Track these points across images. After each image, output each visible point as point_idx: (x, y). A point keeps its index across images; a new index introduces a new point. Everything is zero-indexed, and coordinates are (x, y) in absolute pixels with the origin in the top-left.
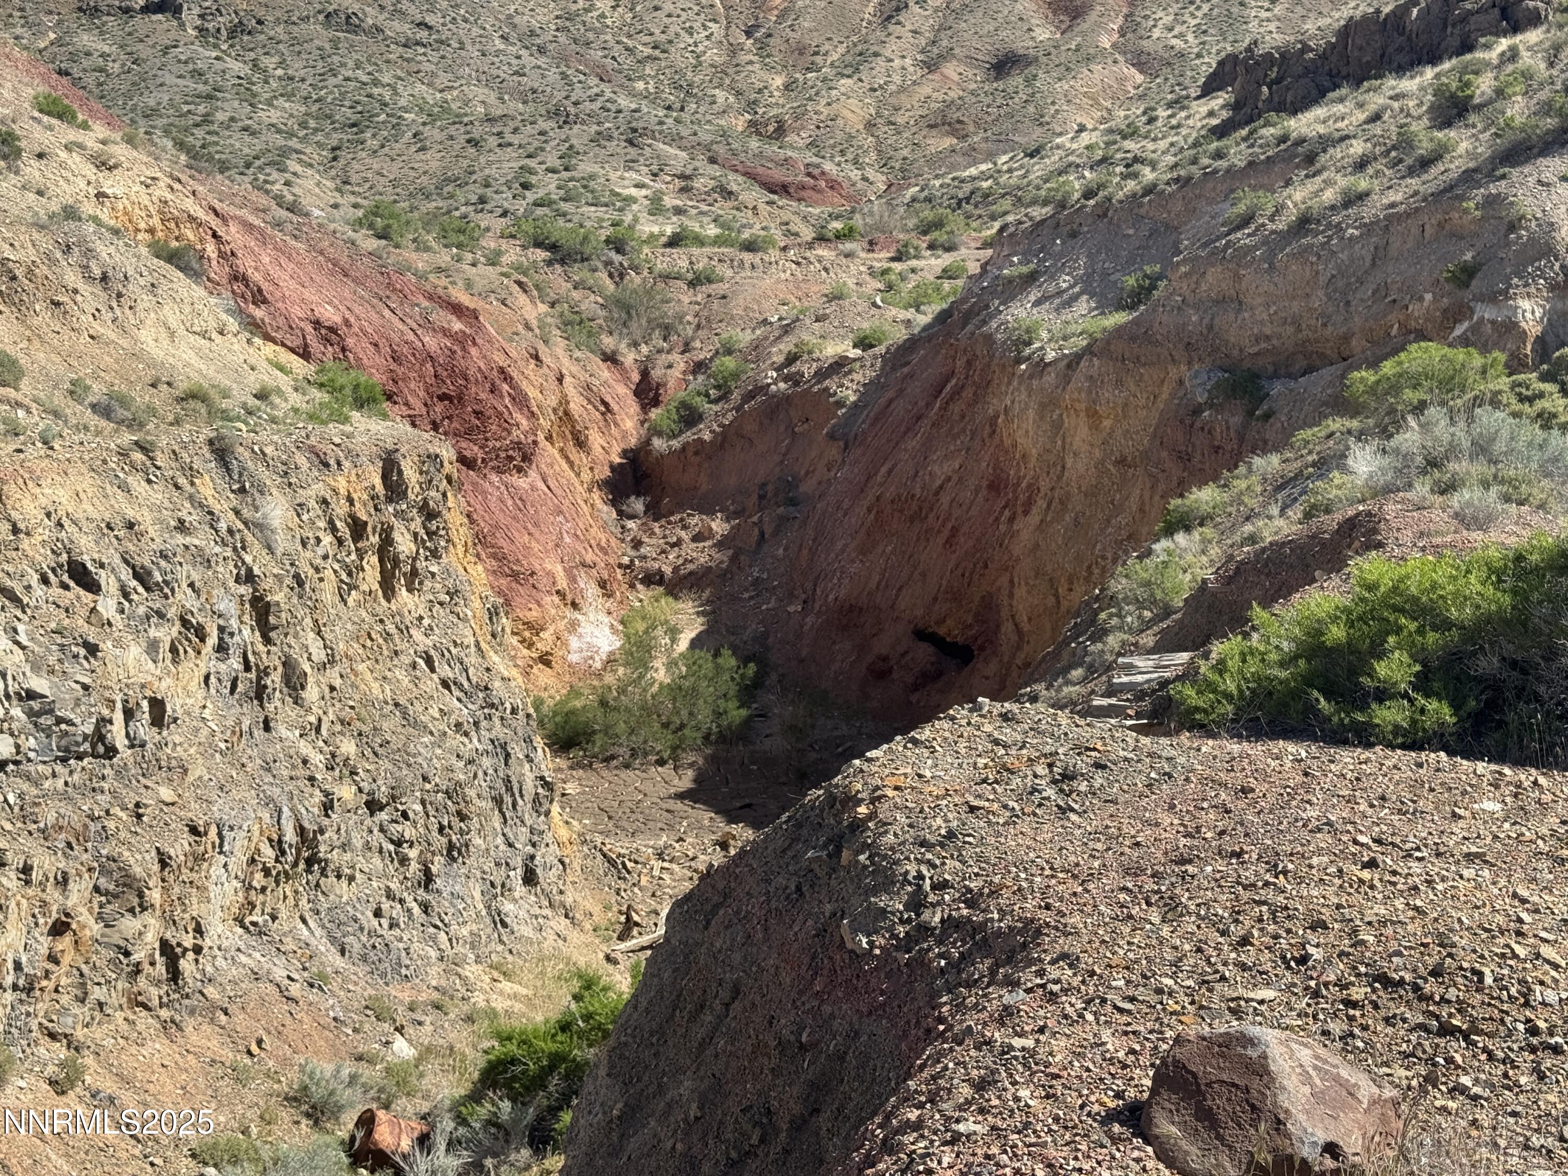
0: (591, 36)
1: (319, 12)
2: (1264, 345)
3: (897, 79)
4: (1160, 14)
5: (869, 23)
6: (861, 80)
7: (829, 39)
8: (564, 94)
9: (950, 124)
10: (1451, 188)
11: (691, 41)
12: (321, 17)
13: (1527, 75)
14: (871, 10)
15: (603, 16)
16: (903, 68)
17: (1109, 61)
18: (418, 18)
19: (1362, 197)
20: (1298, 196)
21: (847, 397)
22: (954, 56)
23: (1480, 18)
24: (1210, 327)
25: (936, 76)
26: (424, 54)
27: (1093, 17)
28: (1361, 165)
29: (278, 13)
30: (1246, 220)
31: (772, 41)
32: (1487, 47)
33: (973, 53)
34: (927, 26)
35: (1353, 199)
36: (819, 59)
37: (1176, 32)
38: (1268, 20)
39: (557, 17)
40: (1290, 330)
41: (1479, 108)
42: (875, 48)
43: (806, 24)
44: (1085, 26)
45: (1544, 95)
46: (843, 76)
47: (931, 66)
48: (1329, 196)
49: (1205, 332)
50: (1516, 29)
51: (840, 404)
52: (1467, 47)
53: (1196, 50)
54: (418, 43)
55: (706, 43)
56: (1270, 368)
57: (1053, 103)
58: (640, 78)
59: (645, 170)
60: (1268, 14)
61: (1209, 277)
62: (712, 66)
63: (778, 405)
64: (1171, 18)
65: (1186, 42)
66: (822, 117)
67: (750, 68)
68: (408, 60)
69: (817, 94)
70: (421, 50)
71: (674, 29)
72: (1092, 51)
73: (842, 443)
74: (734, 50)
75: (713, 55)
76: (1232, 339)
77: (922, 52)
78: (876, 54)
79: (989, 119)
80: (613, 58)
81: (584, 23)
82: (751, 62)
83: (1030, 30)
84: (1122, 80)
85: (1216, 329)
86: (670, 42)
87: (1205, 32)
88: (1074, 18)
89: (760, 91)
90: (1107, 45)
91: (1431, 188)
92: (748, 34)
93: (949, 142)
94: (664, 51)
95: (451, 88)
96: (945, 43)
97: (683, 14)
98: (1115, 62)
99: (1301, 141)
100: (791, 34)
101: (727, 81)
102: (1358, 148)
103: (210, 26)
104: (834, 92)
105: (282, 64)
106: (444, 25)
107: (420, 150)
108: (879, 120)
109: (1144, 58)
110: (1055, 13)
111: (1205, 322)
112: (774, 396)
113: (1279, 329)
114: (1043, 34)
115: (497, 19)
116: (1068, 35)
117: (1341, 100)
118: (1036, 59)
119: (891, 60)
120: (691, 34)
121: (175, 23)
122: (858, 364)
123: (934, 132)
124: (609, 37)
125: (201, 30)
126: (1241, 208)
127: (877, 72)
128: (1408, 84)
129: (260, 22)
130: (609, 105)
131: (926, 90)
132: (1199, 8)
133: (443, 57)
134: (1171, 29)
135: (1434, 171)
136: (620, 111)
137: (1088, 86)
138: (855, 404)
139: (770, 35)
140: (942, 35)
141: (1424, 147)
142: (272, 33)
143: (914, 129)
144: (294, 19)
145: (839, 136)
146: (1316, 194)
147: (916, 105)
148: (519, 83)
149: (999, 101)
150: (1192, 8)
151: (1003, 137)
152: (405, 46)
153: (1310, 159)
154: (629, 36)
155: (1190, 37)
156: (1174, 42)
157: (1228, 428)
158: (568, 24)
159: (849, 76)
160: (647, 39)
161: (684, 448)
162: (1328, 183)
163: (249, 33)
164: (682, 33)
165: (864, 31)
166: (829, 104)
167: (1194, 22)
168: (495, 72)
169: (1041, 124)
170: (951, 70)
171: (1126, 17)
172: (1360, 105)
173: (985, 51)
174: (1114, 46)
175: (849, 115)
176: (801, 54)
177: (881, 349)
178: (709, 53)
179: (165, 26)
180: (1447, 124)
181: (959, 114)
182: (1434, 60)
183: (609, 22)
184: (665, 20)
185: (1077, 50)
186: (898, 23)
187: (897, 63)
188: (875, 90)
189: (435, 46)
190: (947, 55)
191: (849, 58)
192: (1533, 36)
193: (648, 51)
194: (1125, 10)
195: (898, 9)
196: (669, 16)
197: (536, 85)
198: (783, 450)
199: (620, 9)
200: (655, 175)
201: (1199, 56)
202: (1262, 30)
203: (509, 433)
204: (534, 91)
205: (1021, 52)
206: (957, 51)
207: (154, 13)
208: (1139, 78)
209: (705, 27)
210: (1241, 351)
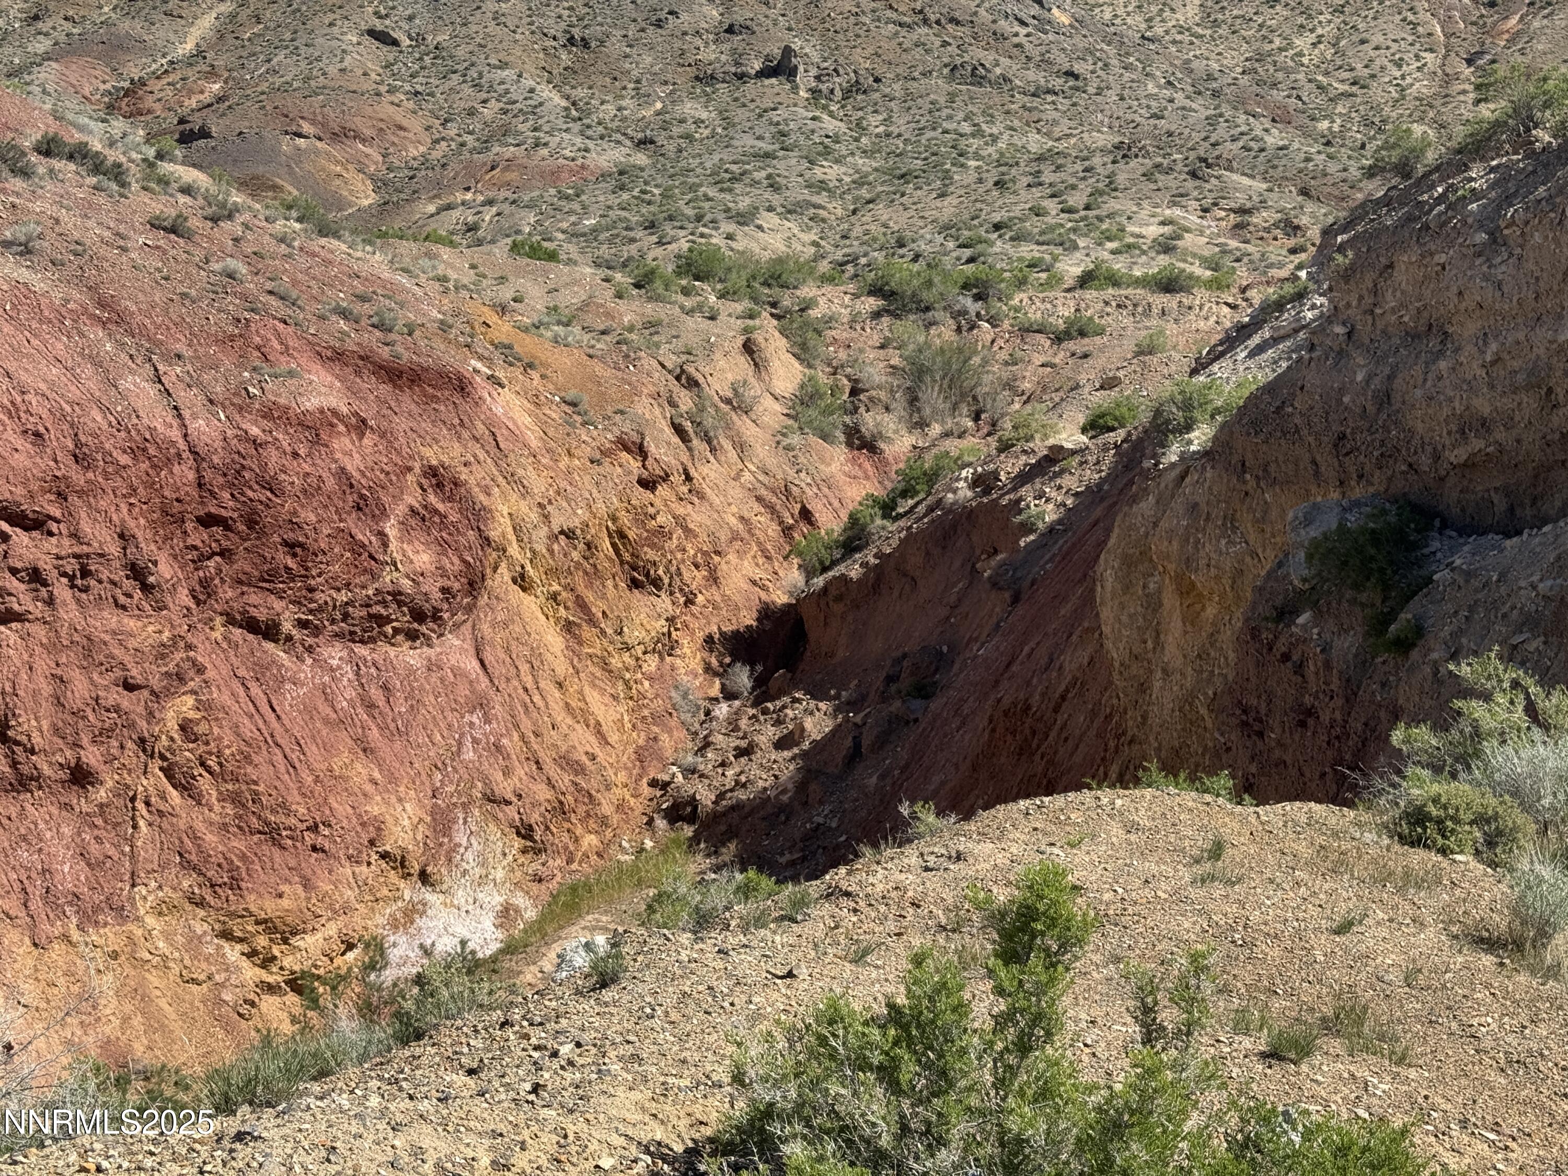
0: (1280, 75)
1: (946, 66)
2: (1477, 444)
8: (1203, 135)
11: (1398, 74)
12: (946, 71)
15: (1300, 54)
18: (1066, 66)
21: (1041, 516)
24: (1385, 398)
26: (1053, 103)
29: (899, 70)
39: (1247, 60)
40: (1530, 402)
43: (1539, 47)
49: (1371, 409)
51: (1027, 528)
54: (1049, 92)
55: (1416, 75)
56: (1500, 503)
58: (1325, 117)
59: (1195, 204)
61: (1400, 276)
62: (1417, 99)
63: (954, 526)
67: (1462, 98)
68: (1030, 110)
70: (1050, 98)
71: (1380, 62)
73: (1007, 595)
74: (1448, 80)
75: (1421, 87)
76: (1420, 427)
80: (1299, 98)
81: (1275, 63)
82: (1464, 92)
85: (1397, 398)
86: (1373, 76)
92: (1470, 62)
94: (1363, 87)
95: (1068, 136)
97: (1395, 47)
100: (1520, 59)
101: (1431, 114)
103: (824, 87)
105: (887, 121)
106: (1093, 72)
107: (939, 196)
111: (1376, 383)
112: (950, 511)
113: (1506, 403)
115: (1172, 64)
120: (1400, 67)
121: (788, 86)
122: (1078, 458)
124: (1301, 76)
125: (814, 91)
129: (877, 80)
130: (1252, 144)
133: (1074, 105)
136: (1262, 150)
138: (1051, 530)
139: (1494, 61)
142: (888, 90)
144: (916, 74)
148: (1155, 127)
152: (1033, 95)
154: (1327, 73)
157: (1328, 665)
158: (1257, 65)
160: (1346, 75)
161: (825, 590)
163: (865, 92)
164: (1390, 65)
168: (1129, 117)
177: (1118, 436)
178: (1417, 85)
179: (776, 90)
183: (1305, 60)
184: (1372, 53)
189: (1069, 93)
193: (1343, 88)
196: (1377, 48)
197: (1173, 128)
198: (953, 599)
199: (1322, 46)
200: (1205, 210)
203: (374, 577)
204: (1170, 134)
207: (768, 77)
209: (1418, 58)
210: (1436, 457)
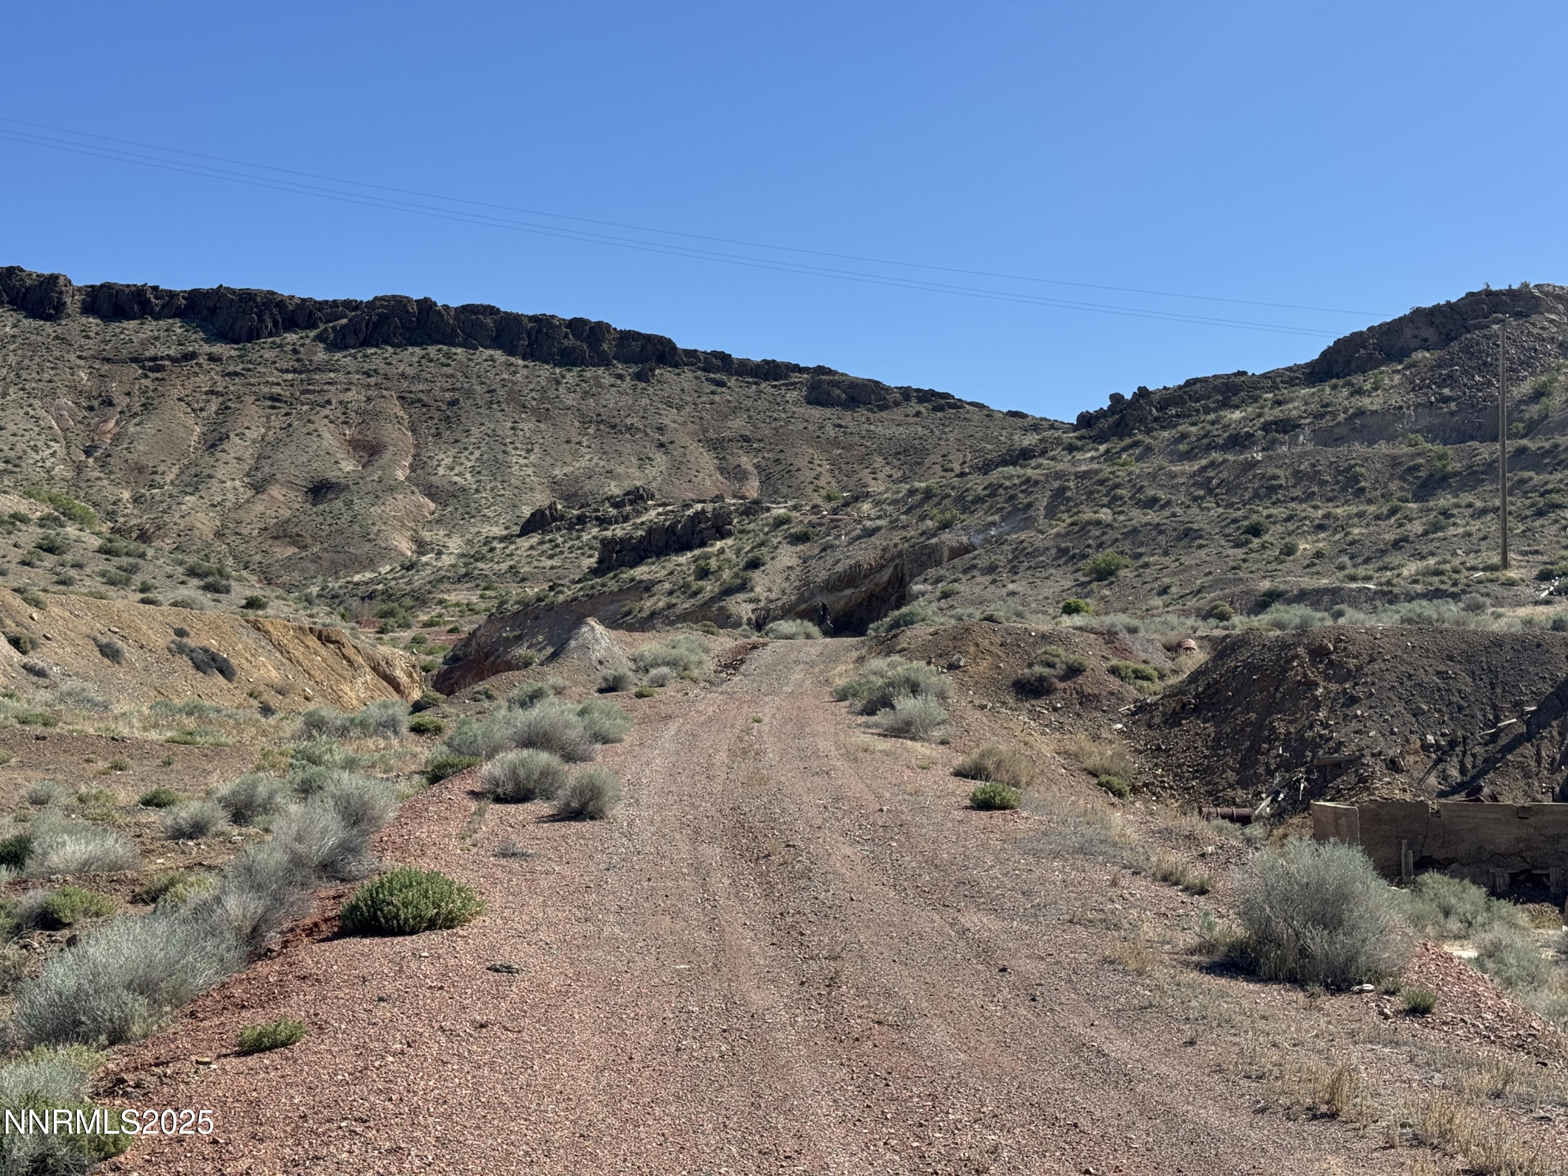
3: (231, 497)
4: (441, 456)
5: (196, 449)
6: (202, 497)
7: (163, 461)
9: (291, 537)
10: (706, 603)
11: (38, 458)
13: (729, 561)
14: (196, 438)
16: (235, 489)
17: (408, 491)
19: (674, 605)
20: (648, 604)
22: (277, 481)
23: (708, 532)
25: (265, 497)
27: (387, 455)
28: (671, 593)
30: (629, 613)
31: (112, 460)
32: (712, 545)
33: (292, 479)
34: (249, 454)
35: (671, 606)
36: (157, 478)
37: (456, 471)
38: (526, 466)
41: (712, 573)
42: (207, 471)
43: (141, 448)
44: (381, 462)
45: (736, 569)
46: (186, 493)
47: (258, 488)
48: (661, 604)
50: (722, 537)
52: (703, 544)
53: (474, 486)
55: (52, 460)
57: (373, 524)
60: (525, 461)
62: (63, 480)
64: (451, 460)
65: (466, 480)
66: (181, 527)
69: (169, 508)
71: (20, 447)
72: (393, 483)
74: (79, 468)
75: (62, 470)
77: (248, 475)
78: (210, 477)
79: (323, 534)
82: (99, 479)
83: (337, 462)
84: (420, 507)
86: (20, 458)
87: (479, 472)
88: (372, 455)
89: (114, 503)
90: (403, 479)
91: (699, 603)
92: (88, 453)
93: (291, 551)
96: (267, 469)
97: (27, 435)
98: (413, 493)
99: (641, 581)
100: (128, 455)
102: (667, 586)
104: (184, 507)
108: (226, 531)
109: (433, 490)
110: (354, 449)
114: (348, 466)
116: (370, 469)
117: (653, 563)
118: (348, 487)
119: (224, 482)
123: (278, 542)
126: (626, 609)
127: (214, 492)
128: (682, 559)
131: (259, 508)
132: (472, 453)
134: (452, 469)
135: (699, 596)
137: (395, 511)
139: (108, 455)
140: (263, 462)
141: (694, 588)
143: (259, 540)
145: (199, 544)
146: (655, 604)
147: (255, 520)
149: (329, 521)
150: (466, 453)
151: (339, 549)
153: (647, 590)
155: (468, 476)
156: (456, 479)
159: (191, 494)
162: (659, 600)
164: (29, 450)
165: (192, 455)
166: (183, 517)
167: (469, 464)
169: (369, 540)
170: (276, 491)
171: (414, 456)
172: (664, 567)
173: (303, 477)
174: (407, 478)
175: (201, 526)
176: (140, 472)
180: (701, 579)
181: (296, 529)
182: (691, 549)
184: (12, 439)
185: (380, 482)
186: (223, 451)
187: (229, 484)
188: (215, 506)
190: (270, 480)
191: (186, 478)
192: (730, 541)
194: (413, 451)
195: (221, 439)
196: (14, 435)
201: (477, 491)
202: (522, 473)
205: (334, 480)
206: (278, 476)
208: (432, 506)
209: (48, 447)
